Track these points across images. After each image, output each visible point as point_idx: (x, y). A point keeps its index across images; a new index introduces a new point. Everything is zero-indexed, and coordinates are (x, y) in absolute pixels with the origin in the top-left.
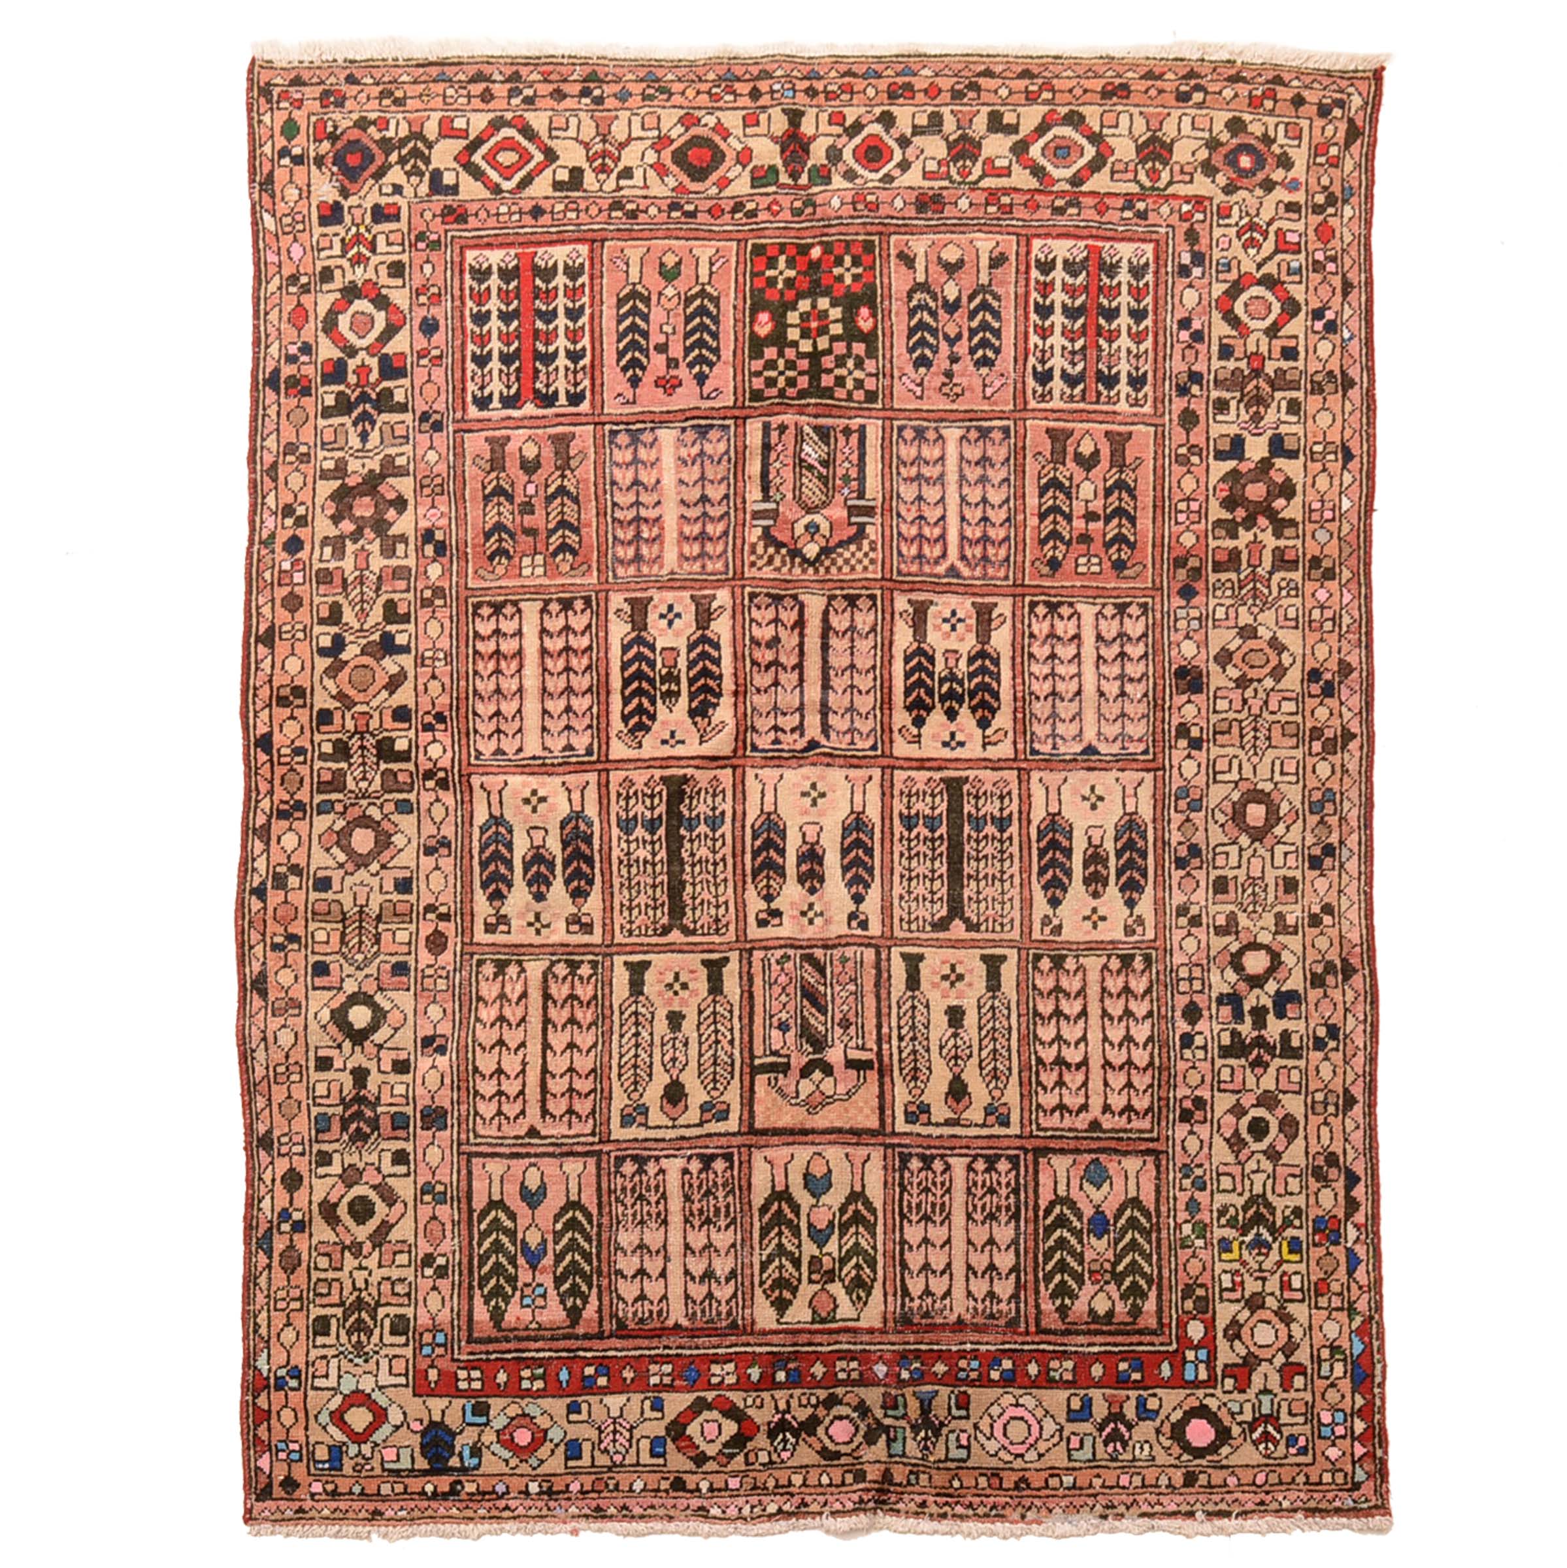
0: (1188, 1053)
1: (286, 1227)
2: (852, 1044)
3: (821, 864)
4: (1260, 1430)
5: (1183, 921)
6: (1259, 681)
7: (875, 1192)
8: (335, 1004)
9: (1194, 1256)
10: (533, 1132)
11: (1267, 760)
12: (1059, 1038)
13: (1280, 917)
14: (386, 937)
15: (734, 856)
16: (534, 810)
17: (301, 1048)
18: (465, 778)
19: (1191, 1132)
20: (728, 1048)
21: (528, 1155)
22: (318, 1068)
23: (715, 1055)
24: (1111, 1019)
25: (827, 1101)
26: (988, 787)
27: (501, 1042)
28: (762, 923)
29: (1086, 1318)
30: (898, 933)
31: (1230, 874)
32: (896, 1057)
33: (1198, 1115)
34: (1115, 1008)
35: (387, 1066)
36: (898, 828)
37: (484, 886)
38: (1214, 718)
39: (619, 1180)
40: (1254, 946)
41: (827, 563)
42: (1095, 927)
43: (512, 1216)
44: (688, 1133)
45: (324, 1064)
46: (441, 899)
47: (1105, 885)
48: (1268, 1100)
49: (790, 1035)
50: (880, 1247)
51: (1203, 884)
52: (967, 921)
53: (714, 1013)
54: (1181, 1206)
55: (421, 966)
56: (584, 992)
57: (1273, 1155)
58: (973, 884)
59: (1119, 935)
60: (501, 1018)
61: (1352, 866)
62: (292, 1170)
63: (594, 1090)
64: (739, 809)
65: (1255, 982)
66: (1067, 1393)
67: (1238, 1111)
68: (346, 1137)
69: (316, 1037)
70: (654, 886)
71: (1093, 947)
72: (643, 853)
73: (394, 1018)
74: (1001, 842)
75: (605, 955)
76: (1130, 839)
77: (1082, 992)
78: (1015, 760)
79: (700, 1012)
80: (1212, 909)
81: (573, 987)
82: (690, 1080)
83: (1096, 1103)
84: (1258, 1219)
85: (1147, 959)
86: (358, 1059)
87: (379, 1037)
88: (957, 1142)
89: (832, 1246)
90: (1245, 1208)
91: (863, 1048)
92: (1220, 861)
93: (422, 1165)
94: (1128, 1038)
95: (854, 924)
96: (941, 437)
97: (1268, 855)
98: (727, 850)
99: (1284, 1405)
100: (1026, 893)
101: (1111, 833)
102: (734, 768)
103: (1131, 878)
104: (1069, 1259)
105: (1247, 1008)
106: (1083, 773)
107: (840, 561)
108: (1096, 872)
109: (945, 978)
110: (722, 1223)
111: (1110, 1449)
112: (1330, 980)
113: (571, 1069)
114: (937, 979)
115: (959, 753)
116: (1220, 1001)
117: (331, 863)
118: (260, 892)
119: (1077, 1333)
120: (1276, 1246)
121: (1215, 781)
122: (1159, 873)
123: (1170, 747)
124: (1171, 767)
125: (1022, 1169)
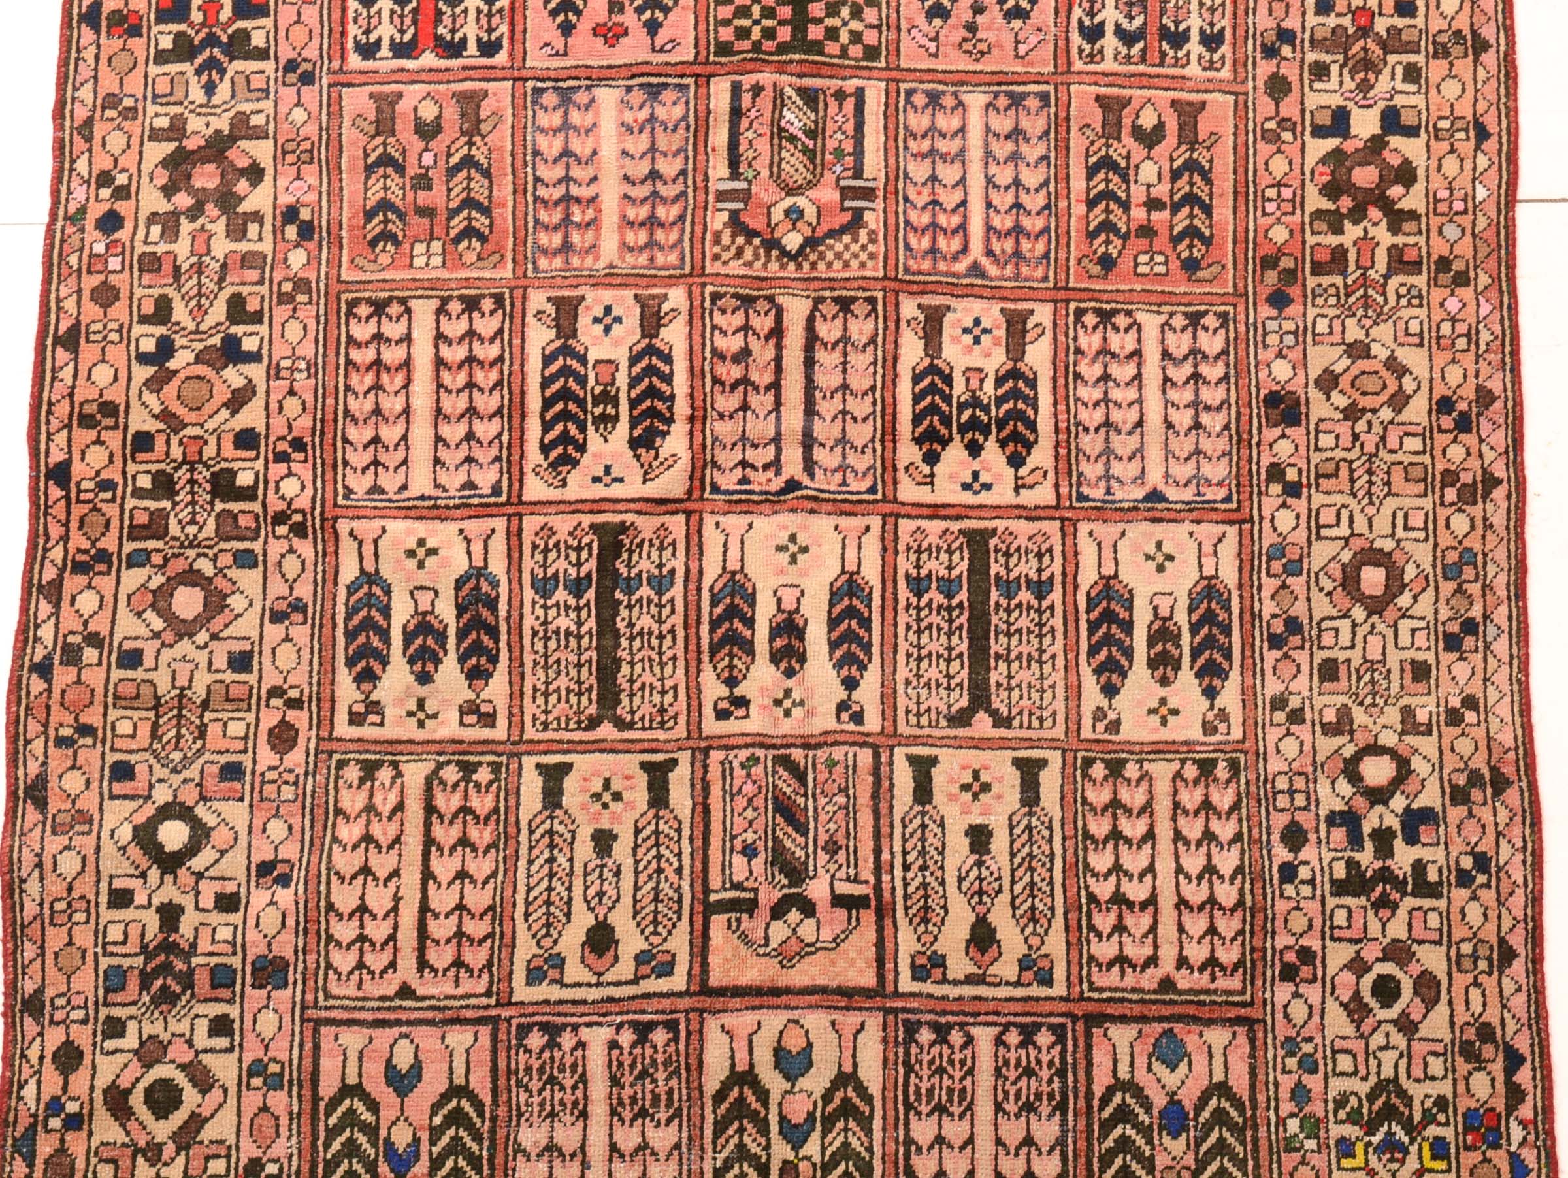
0: (1289, 890)
1: (55, 1123)
2: (841, 874)
3: (802, 639)
5: (1280, 716)
6: (1374, 411)
7: (871, 1074)
8: (140, 818)
9: (1303, 1162)
10: (406, 991)
11: (1386, 511)
12: (1117, 868)
13: (1408, 713)
14: (214, 730)
15: (686, 627)
16: (421, 565)
17: (89, 877)
18: (330, 523)
19: (1296, 995)
20: (674, 878)
21: (398, 1023)
22: (112, 905)
23: (656, 889)
24: (1187, 843)
25: (807, 950)
26: (1022, 541)
27: (366, 870)
28: (722, 715)
30: (903, 729)
31: (1341, 656)
32: (899, 892)
33: (1305, 972)
34: (1193, 829)
35: (207, 901)
36: (903, 592)
37: (350, 662)
38: (1316, 458)
39: (522, 1057)
40: (1374, 749)
41: (813, 257)
42: (1164, 722)
43: (373, 1107)
44: (617, 992)
45: (121, 898)
46: (292, 680)
47: (1177, 668)
48: (1398, 952)
49: (758, 863)
50: (877, 1149)
51: (1305, 668)
52: (994, 714)
53: (657, 832)
54: (1284, 1093)
55: (259, 768)
56: (482, 803)
57: (1407, 1026)
58: (1002, 666)
59: (1196, 733)
60: (368, 838)
61: (1501, 647)
62: (68, 1043)
63: (491, 935)
64: (694, 567)
65: (1378, 796)
67: (1358, 966)
68: (146, 998)
69: (111, 862)
70: (579, 666)
71: (1161, 749)
72: (565, 622)
73: (221, 837)
74: (1040, 612)
75: (511, 755)
76: (1209, 609)
77: (1147, 808)
78: (1057, 507)
79: (637, 831)
80: (1319, 702)
81: (466, 797)
82: (622, 921)
83: (1168, 955)
84: (1389, 1113)
85: (1234, 766)
86: (169, 893)
87: (198, 862)
88: (983, 1006)
89: (812, 1148)
90: (1371, 1097)
91: (856, 880)
92: (1328, 639)
93: (250, 1037)
94: (1210, 870)
95: (845, 716)
96: (961, 104)
97: (1390, 633)
98: (678, 619)
100: (1073, 678)
101: (1183, 602)
102: (688, 514)
103: (1211, 661)
104: (1134, 1166)
105: (1366, 829)
106: (1146, 526)
107: (830, 256)
108: (1165, 652)
109: (966, 787)
110: (663, 1115)
112: (1476, 795)
113: (460, 907)
114: (955, 789)
115: (985, 498)
116: (1333, 819)
117: (144, 631)
118: (44, 669)
120: (1414, 1149)
121: (1319, 537)
122: (1248, 653)
123: (1260, 493)
124: (1261, 518)
125: (1070, 1043)
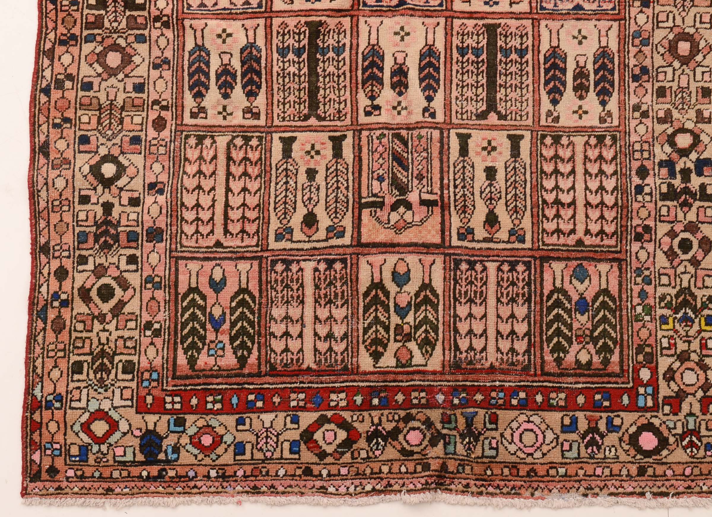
0: (640, 198)
1: (56, 304)
2: (425, 190)
3: (406, 77)
4: (688, 439)
5: (637, 114)
7: (438, 284)
8: (93, 162)
9: (644, 326)
10: (218, 244)
11: (691, 14)
12: (557, 187)
13: (699, 113)
14: (127, 120)
15: (351, 71)
16: (224, 42)
17: (70, 190)
18: (180, 22)
19: (642, 248)
20: (344, 191)
21: (215, 259)
22: (80, 203)
23: (336, 197)
24: (591, 175)
25: (408, 226)
26: (513, 30)
27: (199, 187)
28: (368, 114)
29: (573, 366)
30: (455, 121)
31: (668, 85)
32: (452, 199)
33: (646, 237)
34: (594, 169)
35: (125, 201)
36: (455, 54)
37: (191, 88)
39: (273, 275)
40: (683, 130)
42: (580, 117)
43: (204, 298)
44: (318, 245)
45: (85, 200)
46: (163, 97)
47: (587, 91)
48: (691, 227)
49: (385, 184)
50: (441, 319)
51: (650, 91)
52: (498, 113)
53: (336, 170)
54: (635, 294)
55: (149, 139)
56: (254, 156)
57: (695, 262)
58: (503, 90)
59: (596, 122)
60: (200, 172)
62: (61, 267)
63: (258, 218)
64: (355, 42)
65: (684, 153)
66: (561, 414)
67: (672, 234)
68: (97, 246)
69: (80, 182)
70: (299, 90)
71: (579, 130)
72: (293, 69)
73: (131, 171)
74: (521, 64)
75: (267, 133)
76: (603, 63)
77: (572, 159)
78: (530, 13)
79: (327, 169)
80: (656, 107)
81: (246, 153)
82: (320, 212)
83: (581, 229)
84: (685, 304)
85: (614, 138)
86: (107, 197)
87: (120, 183)
88: (491, 253)
89: (410, 318)
90: (677, 296)
91: (431, 193)
92: (661, 77)
93: (146, 265)
94: (602, 188)
95: (427, 114)
97: (691, 74)
98: (347, 68)
99: (703, 423)
100: (537, 96)
101: (591, 59)
102: (352, 17)
103: (604, 88)
104: (563, 328)
105: (678, 169)
106: (573, 22)
108: (582, 83)
109: (484, 149)
110: (339, 303)
111: (589, 451)
113: (244, 205)
114: (479, 149)
115: (495, 9)
116: (661, 164)
117: (93, 73)
118: (46, 91)
119: (568, 375)
120: (697, 321)
121: (658, 27)
122: (622, 84)
123: (629, 6)
124: (630, 18)
125: (533, 270)
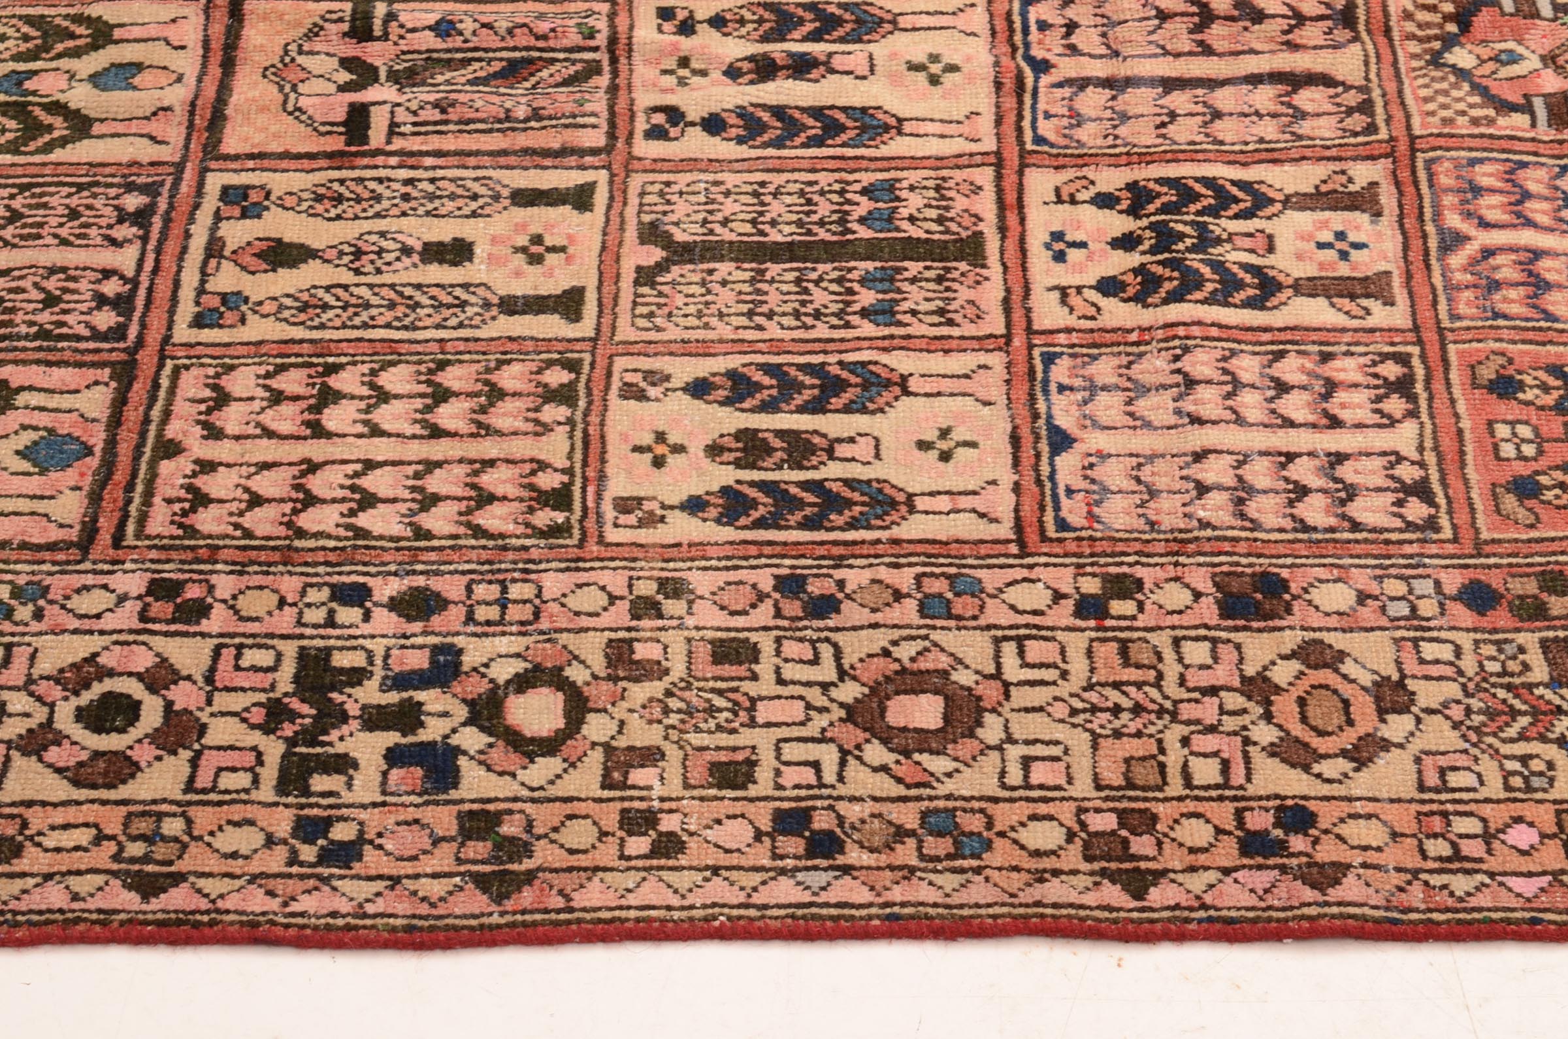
0: (318, 595)
3: (787, 77)
5: (646, 589)
6: (1268, 717)
7: (85, 151)
11: (1060, 732)
12: (383, 396)
13: (651, 756)
19: (121, 598)
24: (419, 475)
25: (288, 86)
26: (964, 294)
28: (666, 13)
30: (638, 179)
31: (765, 668)
32: (368, 174)
33: (161, 609)
34: (444, 482)
36: (868, 178)
38: (1162, 640)
40: (578, 707)
42: (640, 449)
47: (740, 465)
48: (179, 731)
49: (428, 40)
51: (739, 621)
52: (660, 268)
57: (36, 741)
58: (744, 275)
59: (618, 486)
61: (785, 891)
65: (485, 711)
67: (160, 677)
71: (590, 445)
74: (840, 314)
76: (850, 502)
77: (485, 430)
78: (1030, 331)
80: (674, 637)
83: (222, 451)
85: (555, 531)
88: (170, 257)
91: (393, 130)
92: (796, 650)
94: (367, 500)
97: (809, 731)
100: (721, 347)
101: (863, 473)
103: (752, 503)
105: (422, 695)
106: (1003, 429)
107: (1441, 86)
108: (768, 450)
109: (536, 240)
112: (478, 849)
114: (534, 229)
115: (1039, 254)
116: (445, 652)
121: (997, 641)
122: (767, 550)
123: (1079, 566)
124: (1031, 567)
125: (92, 345)
